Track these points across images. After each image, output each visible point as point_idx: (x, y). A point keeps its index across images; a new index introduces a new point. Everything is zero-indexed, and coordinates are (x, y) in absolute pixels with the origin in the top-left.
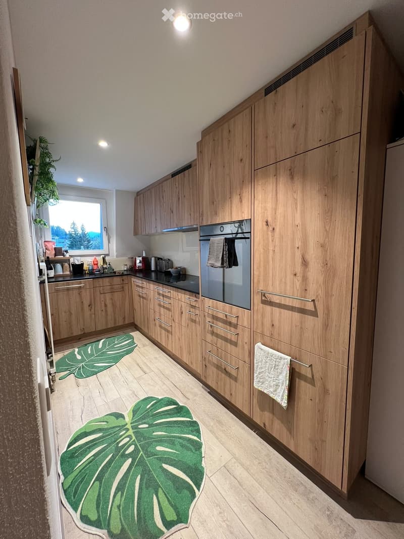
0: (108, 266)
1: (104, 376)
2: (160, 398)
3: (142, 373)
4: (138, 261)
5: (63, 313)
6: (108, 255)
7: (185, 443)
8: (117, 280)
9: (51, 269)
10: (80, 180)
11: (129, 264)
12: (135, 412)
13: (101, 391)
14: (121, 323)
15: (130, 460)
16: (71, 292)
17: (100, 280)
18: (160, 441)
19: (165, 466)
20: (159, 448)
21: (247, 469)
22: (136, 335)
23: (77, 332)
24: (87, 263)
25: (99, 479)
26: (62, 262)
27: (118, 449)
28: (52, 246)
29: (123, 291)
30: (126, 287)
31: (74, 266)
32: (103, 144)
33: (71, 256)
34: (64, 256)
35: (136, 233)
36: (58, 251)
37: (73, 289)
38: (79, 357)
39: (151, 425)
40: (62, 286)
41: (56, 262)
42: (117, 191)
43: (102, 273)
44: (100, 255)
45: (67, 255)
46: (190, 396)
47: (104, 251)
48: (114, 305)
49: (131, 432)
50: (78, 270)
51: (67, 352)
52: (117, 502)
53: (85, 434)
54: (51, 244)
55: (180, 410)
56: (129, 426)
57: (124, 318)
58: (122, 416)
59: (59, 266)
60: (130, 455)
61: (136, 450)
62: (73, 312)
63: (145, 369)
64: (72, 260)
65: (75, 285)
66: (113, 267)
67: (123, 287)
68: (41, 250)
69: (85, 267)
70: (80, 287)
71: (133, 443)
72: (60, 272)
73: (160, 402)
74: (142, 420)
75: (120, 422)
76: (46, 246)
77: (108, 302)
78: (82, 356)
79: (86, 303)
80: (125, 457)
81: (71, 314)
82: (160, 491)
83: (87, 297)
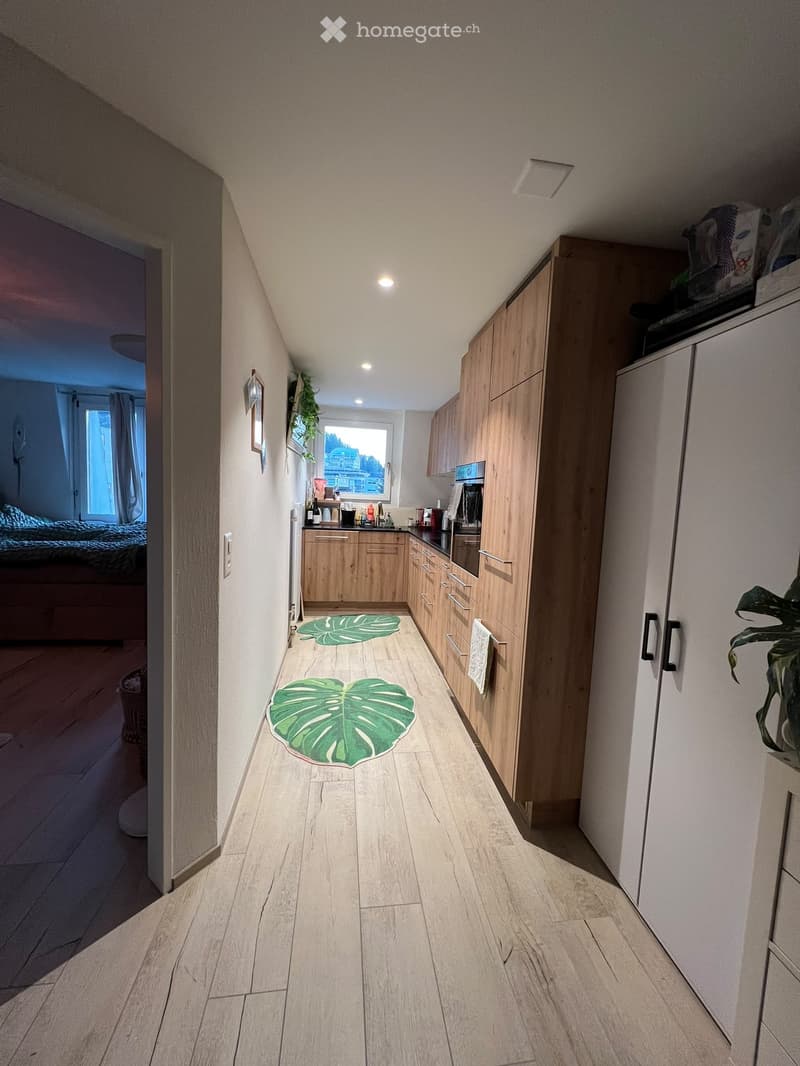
0: (387, 518)
1: (344, 649)
2: (390, 683)
3: (386, 657)
4: (426, 515)
5: (322, 570)
6: (388, 502)
7: (389, 724)
8: (390, 537)
9: (318, 513)
10: (359, 402)
11: (416, 518)
12: (356, 685)
13: (334, 660)
14: (388, 599)
15: (330, 715)
16: (332, 545)
17: (369, 534)
18: (365, 713)
19: (357, 729)
20: (360, 717)
21: (437, 764)
22: (405, 619)
23: (333, 598)
24: (361, 511)
25: (299, 715)
26: (331, 507)
27: (324, 704)
28: (323, 485)
29: (397, 553)
30: (401, 548)
31: (345, 513)
32: (367, 366)
33: (342, 500)
34: (334, 498)
35: (429, 474)
36: (328, 493)
37: (335, 541)
38: (328, 625)
39: (364, 700)
40: (324, 535)
41: (324, 506)
42: (407, 412)
43: (376, 526)
44: (376, 502)
45: (338, 498)
46: (424, 693)
47: (384, 497)
48: (382, 572)
49: (343, 698)
50: (348, 519)
51: (318, 618)
52: (304, 732)
53: (303, 685)
54: (322, 482)
55: (404, 699)
56: (343, 693)
57: (394, 594)
58: (342, 685)
59: (327, 511)
60: (331, 712)
61: (340, 711)
62: (332, 569)
63: (392, 654)
64: (342, 504)
65: (338, 536)
66: (394, 521)
67: (397, 548)
68: (311, 490)
69: (358, 516)
70: (343, 541)
71: (340, 706)
72: (328, 519)
73: (386, 686)
74: (358, 693)
75: (338, 687)
76: (316, 484)
77: (376, 565)
78: (331, 625)
79: (348, 563)
80: (327, 711)
81: (329, 572)
82: (343, 741)
83: (350, 553)
